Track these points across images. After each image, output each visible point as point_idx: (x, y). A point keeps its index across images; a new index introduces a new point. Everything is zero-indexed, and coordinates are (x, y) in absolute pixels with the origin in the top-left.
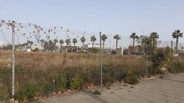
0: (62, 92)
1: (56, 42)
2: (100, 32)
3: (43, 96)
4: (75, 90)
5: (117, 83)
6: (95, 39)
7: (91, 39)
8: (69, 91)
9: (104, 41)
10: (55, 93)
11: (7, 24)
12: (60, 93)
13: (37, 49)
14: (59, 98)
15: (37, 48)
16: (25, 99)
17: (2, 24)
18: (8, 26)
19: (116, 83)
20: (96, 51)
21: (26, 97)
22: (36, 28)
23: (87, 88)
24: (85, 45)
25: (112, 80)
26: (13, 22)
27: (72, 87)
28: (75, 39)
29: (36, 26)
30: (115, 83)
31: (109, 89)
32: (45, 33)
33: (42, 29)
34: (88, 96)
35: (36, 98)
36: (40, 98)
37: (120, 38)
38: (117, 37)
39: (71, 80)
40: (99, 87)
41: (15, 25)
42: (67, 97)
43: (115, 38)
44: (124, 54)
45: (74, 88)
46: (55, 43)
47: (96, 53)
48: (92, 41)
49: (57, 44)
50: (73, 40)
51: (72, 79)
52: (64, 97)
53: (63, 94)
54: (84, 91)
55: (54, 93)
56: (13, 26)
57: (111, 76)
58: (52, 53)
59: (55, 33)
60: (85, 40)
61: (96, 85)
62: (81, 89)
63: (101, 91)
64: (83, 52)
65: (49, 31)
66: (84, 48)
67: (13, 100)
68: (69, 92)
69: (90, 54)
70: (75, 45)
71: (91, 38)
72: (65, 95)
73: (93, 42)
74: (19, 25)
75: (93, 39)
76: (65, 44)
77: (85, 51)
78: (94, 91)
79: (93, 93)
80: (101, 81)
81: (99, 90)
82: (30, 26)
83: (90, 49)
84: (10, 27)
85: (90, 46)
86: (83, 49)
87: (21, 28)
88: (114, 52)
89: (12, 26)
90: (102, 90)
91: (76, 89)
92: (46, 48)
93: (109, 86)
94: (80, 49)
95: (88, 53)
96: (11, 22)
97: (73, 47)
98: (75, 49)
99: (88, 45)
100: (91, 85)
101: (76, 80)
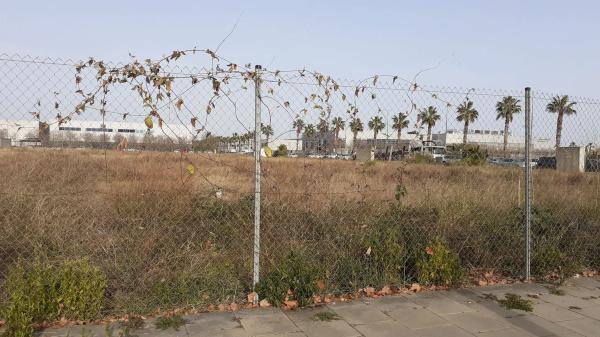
0: (394, 290)
1: (338, 126)
2: (527, 89)
3: (337, 296)
4: (434, 287)
5: (585, 273)
6: (474, 114)
7: (458, 114)
8: (416, 286)
9: (507, 122)
10: (372, 289)
11: (242, 74)
12: (386, 289)
13: (282, 151)
14: (386, 307)
15: (282, 147)
16: (287, 299)
17: (231, 75)
18: (246, 79)
19: (581, 274)
20: (476, 158)
21: (289, 292)
22: (320, 83)
23: (477, 284)
24: (435, 137)
25: (567, 262)
26: (257, 67)
27: (424, 276)
28: (402, 116)
29: (320, 79)
30: (578, 275)
31: (558, 293)
32: (344, 97)
33: (336, 87)
34: (484, 312)
35: (317, 299)
36: (327, 300)
37: (574, 107)
38: (560, 107)
39: (423, 253)
40: (518, 282)
41: (262, 77)
42: (411, 305)
43: (551, 108)
44: (588, 167)
45: (431, 280)
46: (336, 130)
47: (476, 164)
48: (463, 122)
49: (342, 134)
50: (395, 119)
51: (423, 250)
52: (400, 304)
53: (397, 296)
54: (465, 293)
55: (370, 290)
56: (258, 81)
57: (562, 246)
58: (327, 161)
59: (373, 97)
60: (438, 117)
61: (505, 274)
62: (455, 285)
63: (530, 299)
64: (430, 160)
65: (357, 91)
66: (431, 145)
67: (256, 297)
68: (415, 291)
69: (455, 167)
70: (399, 134)
71: (460, 110)
72: (404, 299)
73: (467, 124)
74: (272, 78)
75: (467, 113)
76: (367, 134)
77: (435, 156)
78: (501, 296)
79: (502, 302)
80: (524, 264)
81: (523, 295)
82: (302, 80)
83: (453, 148)
84: (251, 83)
85: (454, 139)
86: (430, 149)
87: (279, 84)
88: (546, 162)
89: (256, 81)
90: (531, 294)
91: (436, 284)
92: (309, 145)
93: (558, 285)
94: (418, 149)
95: (448, 164)
96: (252, 69)
97: (393, 141)
98: (401, 150)
99: (445, 135)
100: (487, 275)
101: (439, 252)
